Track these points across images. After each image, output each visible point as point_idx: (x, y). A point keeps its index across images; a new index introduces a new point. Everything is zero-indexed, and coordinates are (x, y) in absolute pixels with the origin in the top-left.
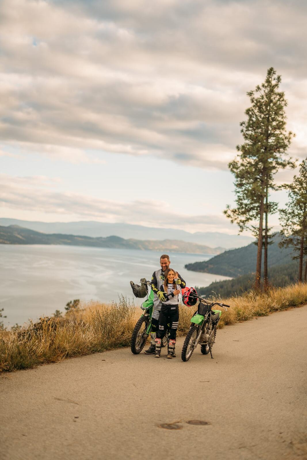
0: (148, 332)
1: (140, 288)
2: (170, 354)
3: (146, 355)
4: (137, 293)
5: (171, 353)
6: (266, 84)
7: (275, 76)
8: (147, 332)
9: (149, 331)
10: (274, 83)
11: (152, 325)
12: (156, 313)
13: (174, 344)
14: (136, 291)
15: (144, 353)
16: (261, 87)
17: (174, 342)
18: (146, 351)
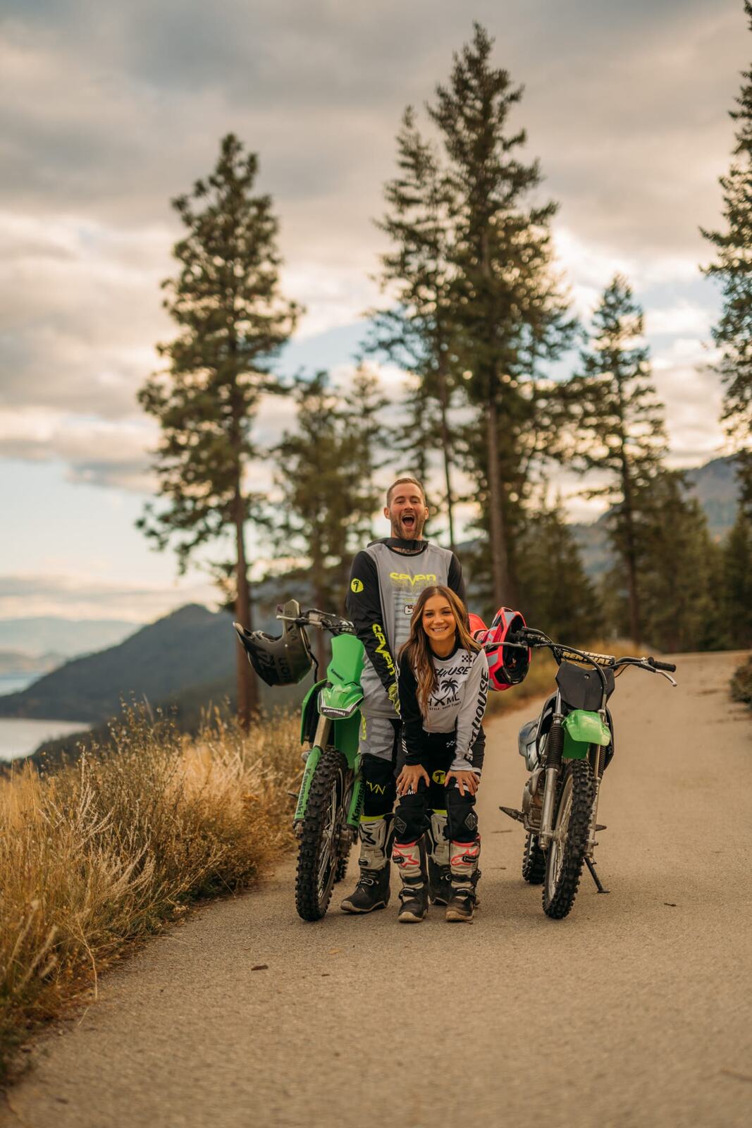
0: (355, 818)
1: (284, 642)
2: (458, 901)
3: (354, 917)
4: (273, 663)
5: (463, 898)
6: (220, 179)
7: (242, 156)
8: (351, 816)
9: (357, 810)
10: (240, 173)
11: (365, 788)
12: (379, 730)
13: (470, 860)
14: (268, 660)
15: (343, 908)
16: (206, 184)
17: (472, 851)
18: (349, 899)
